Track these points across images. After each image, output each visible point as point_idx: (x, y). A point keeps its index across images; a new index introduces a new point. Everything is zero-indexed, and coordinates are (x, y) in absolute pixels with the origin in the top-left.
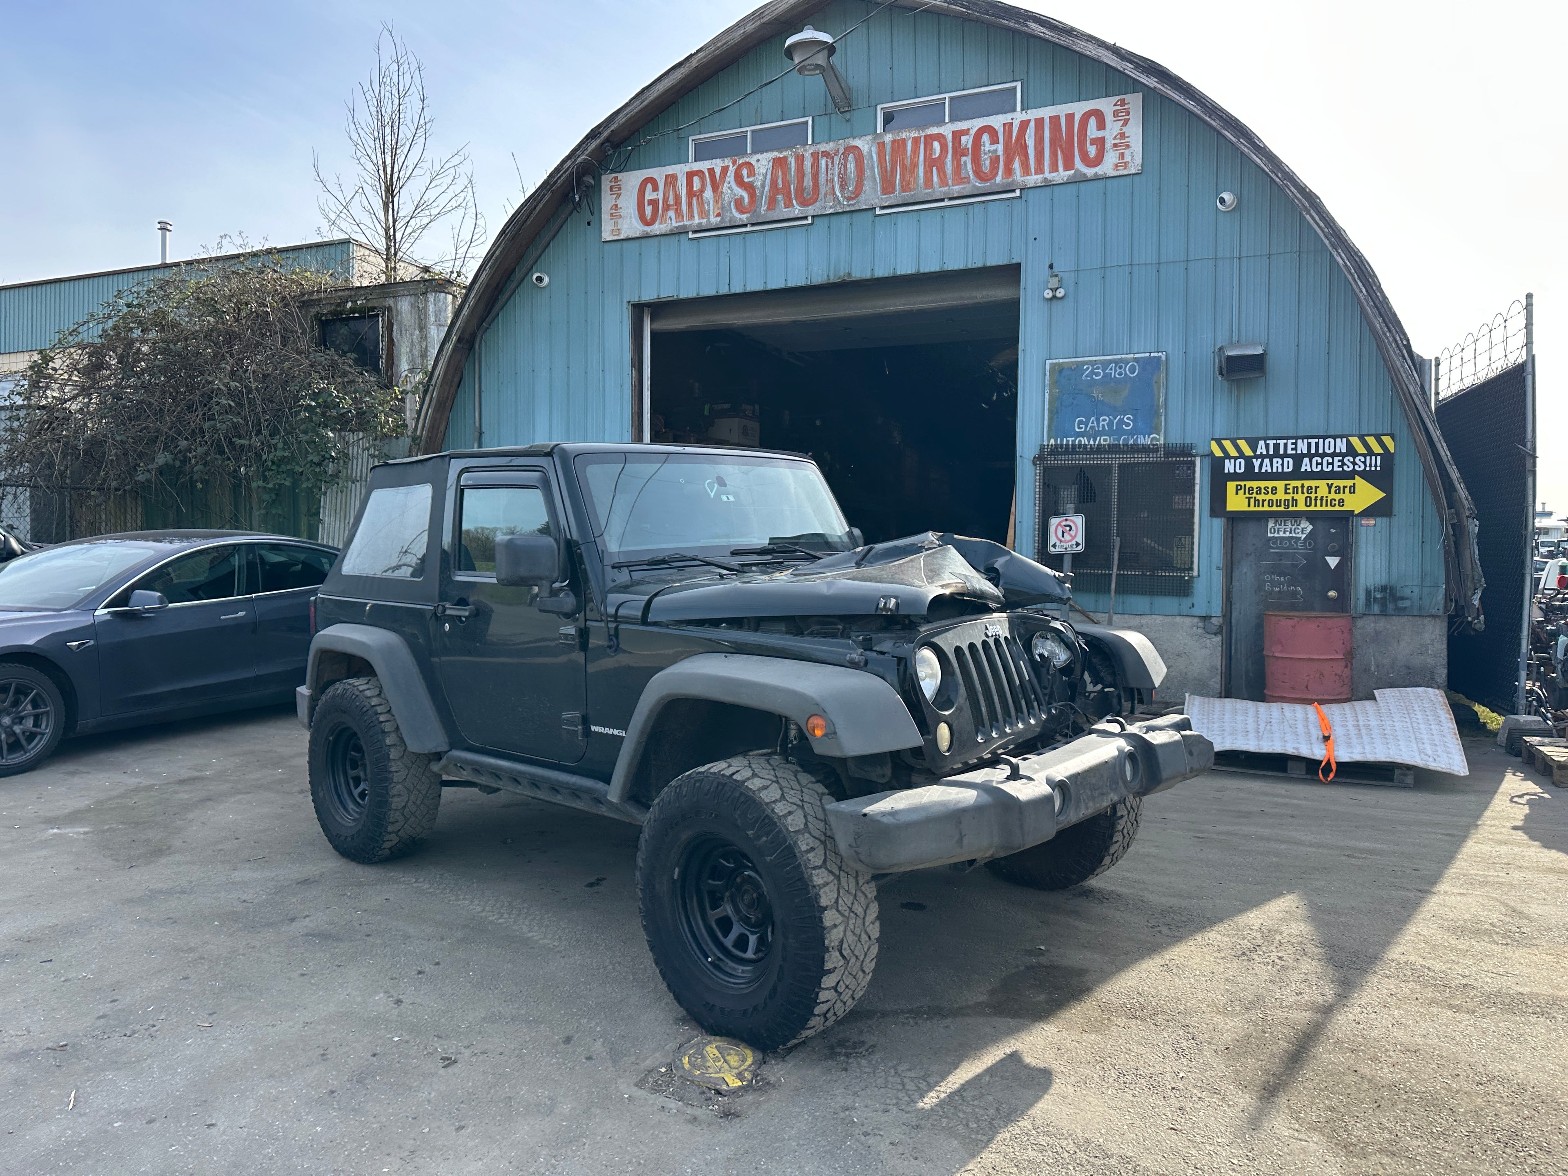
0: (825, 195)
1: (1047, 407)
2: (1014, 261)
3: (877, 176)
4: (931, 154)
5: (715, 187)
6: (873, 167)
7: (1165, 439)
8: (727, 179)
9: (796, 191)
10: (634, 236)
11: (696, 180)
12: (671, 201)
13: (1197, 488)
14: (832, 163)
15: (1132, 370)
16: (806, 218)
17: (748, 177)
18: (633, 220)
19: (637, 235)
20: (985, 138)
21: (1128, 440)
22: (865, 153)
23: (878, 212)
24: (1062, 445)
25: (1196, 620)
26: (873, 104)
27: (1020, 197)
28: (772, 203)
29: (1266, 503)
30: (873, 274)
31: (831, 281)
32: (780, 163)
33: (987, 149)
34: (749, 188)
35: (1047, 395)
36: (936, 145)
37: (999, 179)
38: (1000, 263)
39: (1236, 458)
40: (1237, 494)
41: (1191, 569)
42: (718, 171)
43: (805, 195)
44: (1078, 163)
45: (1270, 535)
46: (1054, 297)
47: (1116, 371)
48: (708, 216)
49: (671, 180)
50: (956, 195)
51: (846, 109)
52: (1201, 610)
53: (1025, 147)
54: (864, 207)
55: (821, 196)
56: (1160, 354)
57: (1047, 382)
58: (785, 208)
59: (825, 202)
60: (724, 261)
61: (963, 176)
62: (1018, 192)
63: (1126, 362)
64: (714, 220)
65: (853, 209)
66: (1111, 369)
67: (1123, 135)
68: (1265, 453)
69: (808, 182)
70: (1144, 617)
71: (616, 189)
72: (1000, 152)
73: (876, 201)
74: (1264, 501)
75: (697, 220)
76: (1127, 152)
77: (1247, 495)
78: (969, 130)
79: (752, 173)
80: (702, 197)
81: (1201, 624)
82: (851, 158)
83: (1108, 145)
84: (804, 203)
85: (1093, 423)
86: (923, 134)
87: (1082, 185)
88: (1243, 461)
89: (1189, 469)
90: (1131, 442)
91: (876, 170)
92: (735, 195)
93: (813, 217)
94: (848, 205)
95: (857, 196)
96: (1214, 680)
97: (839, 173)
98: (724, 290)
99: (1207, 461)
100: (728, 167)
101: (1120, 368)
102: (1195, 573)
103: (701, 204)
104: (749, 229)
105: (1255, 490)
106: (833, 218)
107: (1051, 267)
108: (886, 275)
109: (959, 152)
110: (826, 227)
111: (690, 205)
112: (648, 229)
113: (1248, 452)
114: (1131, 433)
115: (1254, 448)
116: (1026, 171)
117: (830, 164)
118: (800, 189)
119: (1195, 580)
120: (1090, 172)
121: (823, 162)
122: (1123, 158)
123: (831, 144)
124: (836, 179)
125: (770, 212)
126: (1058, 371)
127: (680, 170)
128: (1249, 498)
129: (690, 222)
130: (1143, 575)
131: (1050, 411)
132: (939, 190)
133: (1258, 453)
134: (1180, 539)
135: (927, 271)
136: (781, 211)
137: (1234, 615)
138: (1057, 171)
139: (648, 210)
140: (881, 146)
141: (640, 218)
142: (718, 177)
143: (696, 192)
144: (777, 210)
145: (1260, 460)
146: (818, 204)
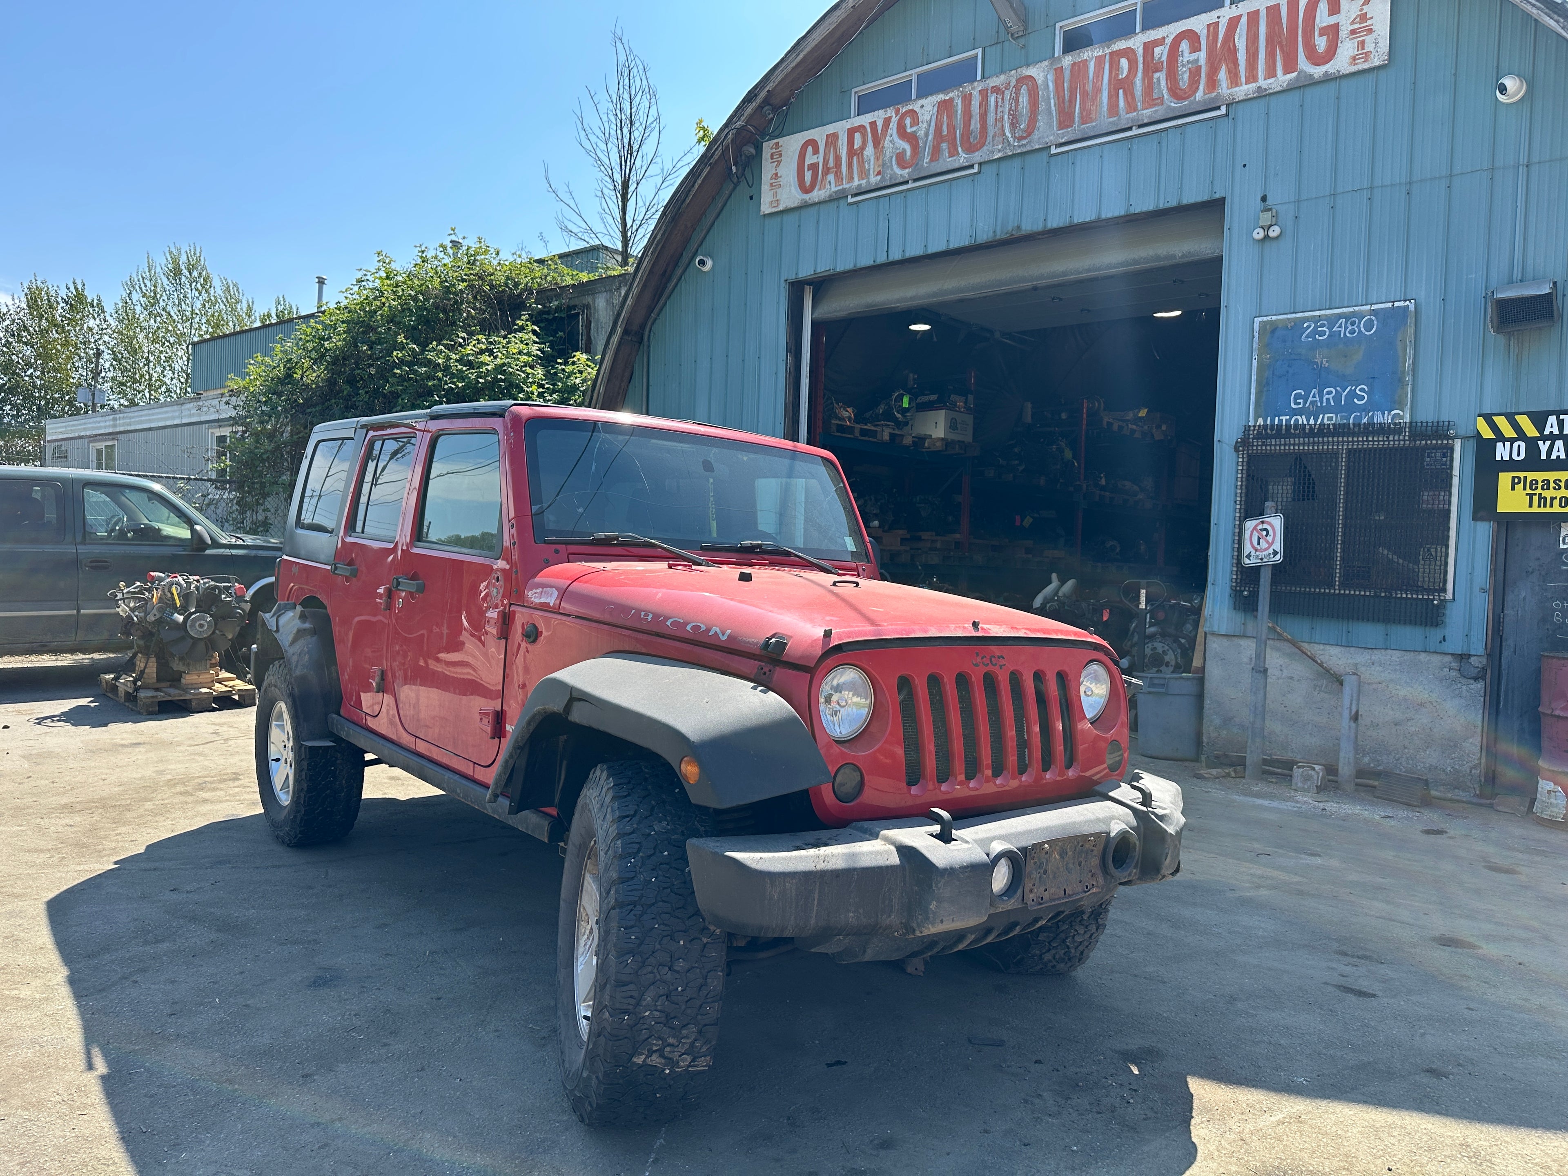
0: (994, 136)
1: (1254, 378)
2: (1217, 196)
3: (1053, 108)
4: (1118, 75)
5: (877, 143)
6: (1049, 99)
7: (1411, 415)
8: (890, 132)
9: (962, 135)
10: (793, 206)
11: (857, 136)
12: (831, 163)
13: (1455, 481)
14: (1003, 99)
15: (1369, 326)
16: (971, 166)
17: (911, 127)
18: (793, 188)
19: (796, 205)
20: (1184, 46)
21: (1360, 417)
22: (1040, 82)
23: (1054, 151)
24: (1272, 425)
25: (1448, 659)
26: (1052, 23)
27: (1227, 115)
28: (936, 152)
29: (1556, 502)
30: (1045, 226)
31: (998, 237)
32: (945, 107)
33: (1185, 60)
34: (912, 139)
35: (1255, 363)
36: (1124, 63)
37: (1199, 95)
38: (1199, 199)
39: (1512, 441)
40: (1513, 489)
41: (1444, 590)
42: (880, 124)
43: (972, 140)
44: (1303, 62)
45: (1562, 546)
46: (1267, 237)
47: (1346, 328)
48: (868, 176)
49: (832, 139)
50: (1146, 121)
51: (1020, 34)
52: (1456, 645)
53: (1235, 50)
54: (1037, 147)
55: (989, 139)
56: (1407, 303)
57: (1255, 346)
58: (949, 157)
59: (993, 145)
60: (883, 225)
61: (1155, 96)
62: (1223, 110)
63: (1361, 316)
64: (874, 180)
65: (1025, 150)
66: (1340, 326)
67: (1363, 17)
68: (1556, 432)
69: (975, 124)
70: (1375, 651)
71: (777, 157)
72: (1202, 62)
73: (1051, 138)
74: (1553, 499)
75: (856, 182)
76: (1369, 39)
77: (1529, 491)
78: (1164, 38)
79: (915, 122)
80: (862, 155)
81: (1455, 665)
82: (1024, 90)
83: (1343, 33)
84: (970, 149)
85: (1314, 396)
86: (1108, 51)
87: (1309, 92)
88: (1523, 445)
89: (1444, 455)
90: (1365, 420)
91: (1052, 101)
92: (897, 149)
93: (980, 164)
94: (1019, 146)
95: (1029, 135)
96: (1471, 740)
97: (1010, 110)
98: (882, 259)
99: (1471, 445)
100: (890, 118)
101: (1353, 324)
102: (1449, 596)
103: (861, 163)
104: (910, 185)
105: (1540, 484)
106: (1004, 165)
107: (1264, 199)
108: (1061, 225)
109: (1151, 67)
110: (995, 174)
111: (850, 165)
112: (807, 197)
113: (1531, 431)
114: (1365, 409)
115: (1540, 427)
116: (1234, 80)
117: (1000, 100)
118: (967, 133)
119: (1448, 604)
120: (1318, 71)
121: (992, 100)
122: (1363, 48)
123: (1002, 77)
124: (1006, 117)
125: (933, 164)
126: (1270, 331)
127: (841, 128)
128: (1531, 496)
129: (850, 185)
130: (1376, 596)
131: (1258, 382)
132: (1125, 117)
133: (1547, 432)
134: (1429, 550)
135: (1109, 215)
136: (945, 161)
137: (1505, 654)
138: (1275, 75)
139: (808, 176)
140: (1059, 71)
141: (799, 185)
142: (879, 132)
143: (856, 150)
144: (941, 160)
145: (1548, 443)
146: (985, 148)
